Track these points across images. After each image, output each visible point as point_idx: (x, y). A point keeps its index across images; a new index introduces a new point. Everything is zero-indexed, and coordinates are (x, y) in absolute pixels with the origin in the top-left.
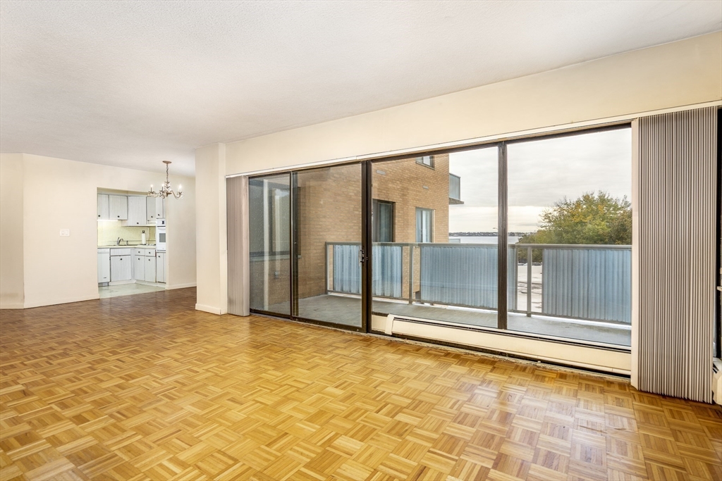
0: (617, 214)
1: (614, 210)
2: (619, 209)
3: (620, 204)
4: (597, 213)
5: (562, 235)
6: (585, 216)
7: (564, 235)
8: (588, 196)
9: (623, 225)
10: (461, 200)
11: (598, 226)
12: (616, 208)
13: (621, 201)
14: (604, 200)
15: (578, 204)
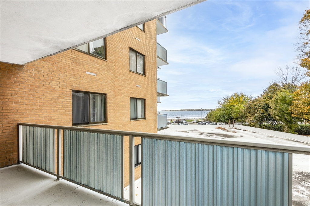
0: (248, 101)
1: (246, 99)
2: (249, 99)
3: (249, 97)
4: (239, 101)
5: (225, 111)
6: (235, 103)
7: (226, 111)
8: (236, 94)
9: (250, 106)
10: (167, 94)
11: (240, 106)
12: (247, 99)
13: (249, 96)
14: (243, 95)
15: (232, 97)
